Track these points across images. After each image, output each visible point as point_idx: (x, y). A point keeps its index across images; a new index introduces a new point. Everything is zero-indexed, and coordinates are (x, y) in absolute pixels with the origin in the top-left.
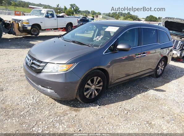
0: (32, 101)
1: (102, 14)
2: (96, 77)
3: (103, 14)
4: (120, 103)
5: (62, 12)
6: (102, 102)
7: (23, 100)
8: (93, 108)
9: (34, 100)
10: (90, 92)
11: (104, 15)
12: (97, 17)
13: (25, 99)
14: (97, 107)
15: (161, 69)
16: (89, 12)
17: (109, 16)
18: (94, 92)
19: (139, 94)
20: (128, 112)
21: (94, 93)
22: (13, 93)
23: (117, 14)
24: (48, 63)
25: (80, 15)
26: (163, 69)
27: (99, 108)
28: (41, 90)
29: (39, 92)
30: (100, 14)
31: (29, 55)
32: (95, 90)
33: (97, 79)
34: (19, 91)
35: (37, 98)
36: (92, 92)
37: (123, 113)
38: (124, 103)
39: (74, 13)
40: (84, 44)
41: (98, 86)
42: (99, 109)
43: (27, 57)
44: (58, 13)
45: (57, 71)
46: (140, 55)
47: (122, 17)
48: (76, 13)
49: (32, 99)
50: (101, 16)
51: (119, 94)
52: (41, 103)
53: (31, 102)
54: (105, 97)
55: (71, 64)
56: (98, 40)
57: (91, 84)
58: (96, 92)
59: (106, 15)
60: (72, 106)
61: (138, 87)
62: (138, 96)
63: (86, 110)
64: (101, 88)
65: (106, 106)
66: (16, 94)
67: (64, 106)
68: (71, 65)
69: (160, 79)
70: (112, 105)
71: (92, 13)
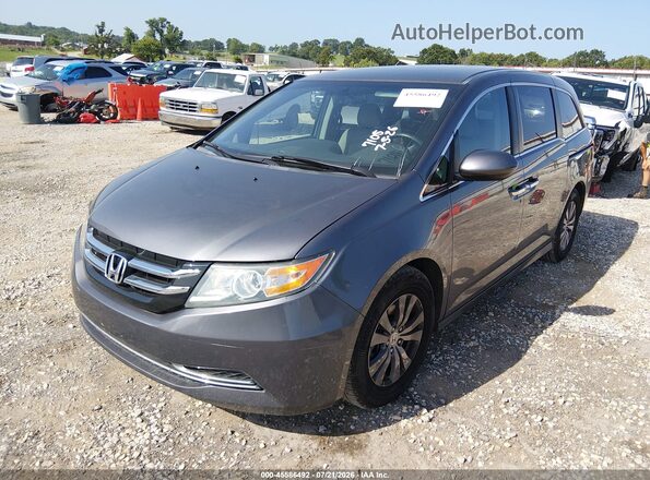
0: (147, 436)
1: (267, 50)
2: (405, 296)
3: (271, 49)
4: (495, 385)
5: (118, 49)
6: (429, 393)
7: (104, 437)
8: (410, 425)
9: (153, 429)
10: (388, 362)
11: (274, 54)
12: (252, 59)
13: (112, 431)
14: (423, 418)
15: (569, 230)
16: (219, 46)
17: (294, 55)
18: (400, 356)
19: (537, 335)
20: (545, 419)
21: (398, 363)
22: (44, 409)
23: (321, 45)
24: (213, 262)
25: (187, 57)
26: (571, 227)
27: (431, 420)
28: (184, 384)
29: (156, 384)
30: (261, 50)
31: (96, 233)
32: (401, 349)
33: (407, 302)
34: (68, 398)
35: (159, 416)
36: (393, 359)
37: (527, 424)
38: (509, 381)
39: (167, 51)
40: (328, 168)
41: (409, 329)
42: (434, 424)
43: (88, 244)
44: (102, 54)
45: (261, 297)
46: (524, 190)
47: (340, 58)
48: (173, 51)
49: (140, 424)
50: (266, 58)
51: (472, 344)
52: (191, 439)
53: (142, 439)
54: (429, 365)
55: (315, 256)
56: (382, 147)
57: (389, 328)
58: (404, 355)
59: (283, 53)
60: (321, 429)
61: (517, 305)
62: (540, 343)
63: (385, 436)
64: (418, 336)
65: (451, 405)
66: (62, 413)
67: (289, 435)
68: (317, 262)
69: (569, 265)
70: (471, 397)
71: (232, 47)
